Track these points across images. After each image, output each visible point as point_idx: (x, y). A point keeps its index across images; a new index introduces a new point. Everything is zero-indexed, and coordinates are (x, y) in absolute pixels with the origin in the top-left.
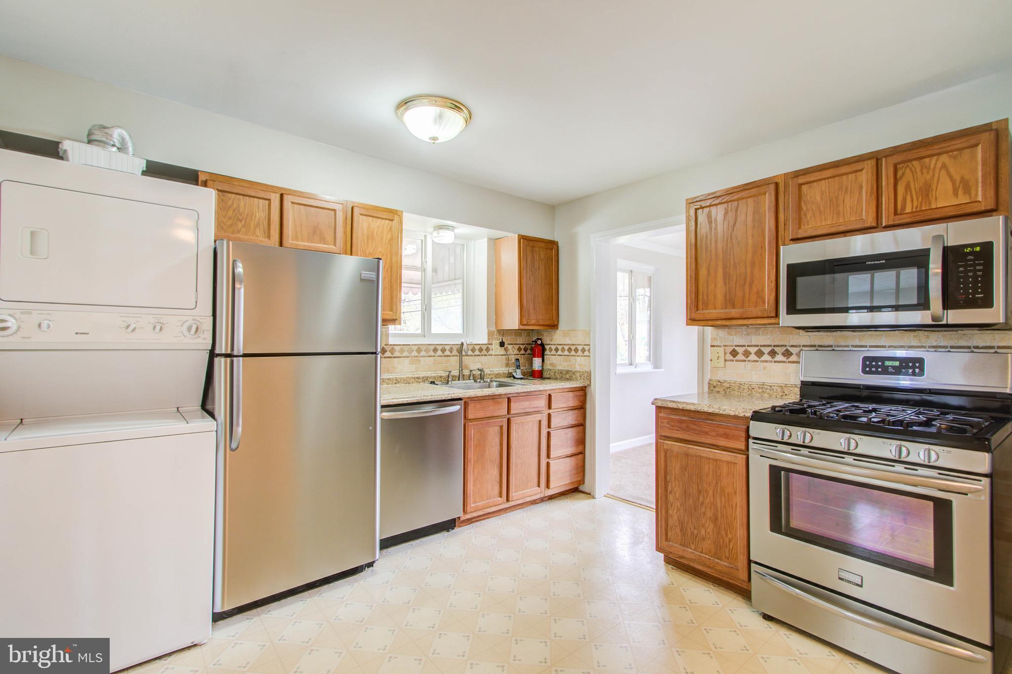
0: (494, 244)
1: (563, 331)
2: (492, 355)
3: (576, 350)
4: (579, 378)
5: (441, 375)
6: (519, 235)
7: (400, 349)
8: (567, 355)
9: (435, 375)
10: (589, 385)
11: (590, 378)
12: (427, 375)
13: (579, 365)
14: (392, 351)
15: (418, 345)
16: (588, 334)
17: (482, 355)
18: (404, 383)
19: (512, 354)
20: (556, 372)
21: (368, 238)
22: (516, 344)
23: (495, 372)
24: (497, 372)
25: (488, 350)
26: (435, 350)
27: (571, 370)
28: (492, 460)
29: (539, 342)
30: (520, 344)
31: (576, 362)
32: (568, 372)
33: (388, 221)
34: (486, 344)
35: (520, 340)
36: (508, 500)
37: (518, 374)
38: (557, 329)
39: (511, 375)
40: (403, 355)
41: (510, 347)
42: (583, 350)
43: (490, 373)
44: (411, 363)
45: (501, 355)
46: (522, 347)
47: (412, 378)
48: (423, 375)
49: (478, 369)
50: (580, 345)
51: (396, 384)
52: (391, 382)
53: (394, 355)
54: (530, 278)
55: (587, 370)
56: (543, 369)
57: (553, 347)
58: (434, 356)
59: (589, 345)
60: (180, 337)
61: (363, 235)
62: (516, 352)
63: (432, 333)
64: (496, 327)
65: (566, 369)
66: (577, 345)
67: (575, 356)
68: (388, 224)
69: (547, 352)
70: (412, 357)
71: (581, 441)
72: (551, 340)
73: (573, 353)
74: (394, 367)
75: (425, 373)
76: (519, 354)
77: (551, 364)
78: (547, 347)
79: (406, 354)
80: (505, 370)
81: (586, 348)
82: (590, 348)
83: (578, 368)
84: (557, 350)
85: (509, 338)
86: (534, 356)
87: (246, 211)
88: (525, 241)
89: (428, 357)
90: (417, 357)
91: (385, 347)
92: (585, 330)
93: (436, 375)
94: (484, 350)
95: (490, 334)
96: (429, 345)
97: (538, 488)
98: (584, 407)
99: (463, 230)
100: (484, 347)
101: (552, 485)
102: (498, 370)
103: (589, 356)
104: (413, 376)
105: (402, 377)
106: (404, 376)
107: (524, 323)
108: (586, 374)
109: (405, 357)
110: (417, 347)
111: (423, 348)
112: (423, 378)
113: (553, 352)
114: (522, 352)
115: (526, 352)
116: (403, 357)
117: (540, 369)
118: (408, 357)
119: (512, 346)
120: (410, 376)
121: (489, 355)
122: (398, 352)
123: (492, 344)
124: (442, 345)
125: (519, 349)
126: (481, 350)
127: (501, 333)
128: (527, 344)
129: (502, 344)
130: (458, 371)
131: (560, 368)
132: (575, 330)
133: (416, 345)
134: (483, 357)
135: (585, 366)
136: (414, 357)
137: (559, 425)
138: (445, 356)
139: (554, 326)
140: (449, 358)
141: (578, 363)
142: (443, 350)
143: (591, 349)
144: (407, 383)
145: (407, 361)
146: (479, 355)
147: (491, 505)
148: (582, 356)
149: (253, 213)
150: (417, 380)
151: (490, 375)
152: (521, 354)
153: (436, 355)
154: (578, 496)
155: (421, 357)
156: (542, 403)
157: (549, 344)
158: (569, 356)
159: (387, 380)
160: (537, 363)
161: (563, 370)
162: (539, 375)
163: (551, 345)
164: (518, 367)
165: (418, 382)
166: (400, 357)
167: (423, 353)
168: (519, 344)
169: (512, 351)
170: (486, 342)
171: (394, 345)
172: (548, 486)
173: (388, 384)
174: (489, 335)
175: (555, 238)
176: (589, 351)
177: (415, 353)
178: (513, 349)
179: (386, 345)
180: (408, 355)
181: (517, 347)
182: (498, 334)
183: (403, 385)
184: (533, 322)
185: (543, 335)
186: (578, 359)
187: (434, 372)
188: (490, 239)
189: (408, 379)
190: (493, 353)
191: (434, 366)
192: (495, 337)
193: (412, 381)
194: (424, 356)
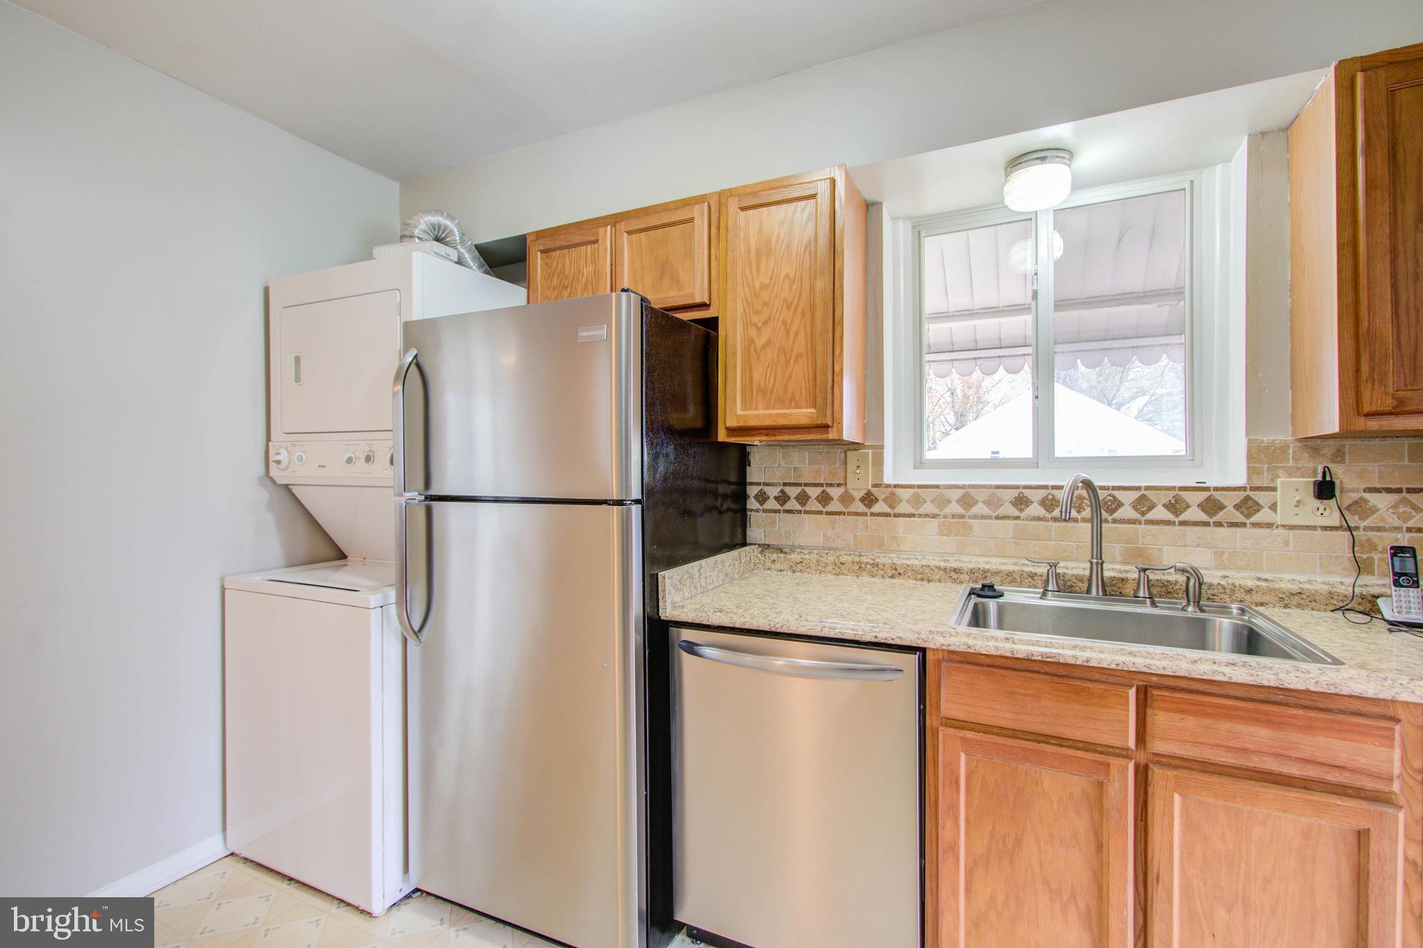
2: (1269, 525)
5: (1033, 570)
6: (1338, 64)
7: (914, 495)
9: (1011, 568)
12: (987, 567)
14: (892, 500)
15: (963, 487)
17: (1218, 524)
18: (916, 579)
19: (1391, 528)
21: (758, 255)
23: (1282, 585)
24: (1295, 588)
25: (1248, 506)
26: (1021, 502)
34: (1243, 489)
37: (1403, 606)
39: (1358, 606)
40: (922, 510)
43: (1250, 584)
44: (945, 531)
45: (1325, 528)
47: (939, 568)
48: (972, 566)
49: (1179, 569)
51: (892, 577)
52: (881, 572)
53: (896, 511)
58: (1017, 518)
60: (387, 469)
61: (749, 252)
63: (1057, 455)
64: (1294, 432)
70: (945, 517)
74: (895, 537)
75: (982, 560)
79: (928, 508)
85: (1371, 466)
89: (997, 518)
90: (962, 516)
91: (874, 490)
93: (1016, 568)
94: (1230, 508)
95: (1258, 455)
96: (998, 487)
100: (1230, 500)
102: (1302, 578)
104: (943, 564)
105: (908, 562)
106: (916, 562)
109: (927, 516)
110: (961, 492)
111: (981, 496)
112: (972, 571)
116: (920, 516)
118: (934, 516)
120: (932, 563)
121: (1255, 525)
122: (908, 501)
123: (1274, 489)
124: (1046, 487)
126: (1213, 506)
127: (1328, 451)
129: (1325, 490)
130: (1088, 565)
133: (957, 487)
134: (1228, 531)
136: (953, 516)
144: (922, 579)
145: (933, 525)
146: (1206, 524)
150: (955, 576)
151: (1250, 591)
153: (1022, 515)
155: (975, 517)
159: (868, 566)
164: (1407, 579)
165: (955, 581)
166: (913, 515)
167: (980, 509)
170: (1239, 478)
171: (896, 486)
173: (873, 576)
174: (1250, 457)
177: (955, 508)
179: (875, 486)
180: (936, 511)
182: (1306, 455)
183: (912, 582)
187: (1014, 561)
188: (1263, 134)
189: (927, 570)
190: (1278, 519)
191: (1016, 543)
192: (1291, 463)
193: (938, 577)
194: (983, 517)
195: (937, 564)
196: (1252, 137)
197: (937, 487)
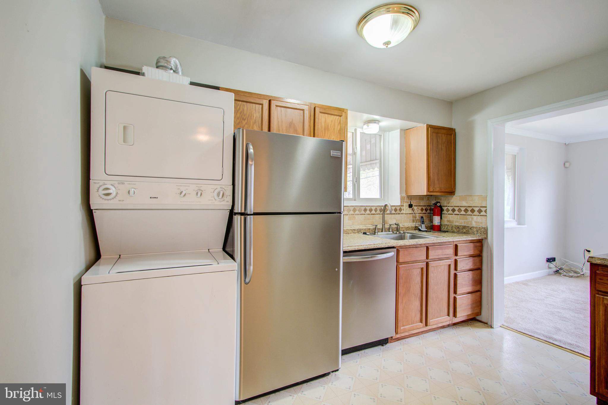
0: (405, 132)
1: (459, 196)
2: (403, 214)
3: (473, 211)
4: (476, 233)
5: (370, 228)
6: (427, 125)
8: (463, 215)
9: (366, 228)
10: (486, 238)
11: (487, 232)
12: (360, 228)
13: (476, 222)
16: (485, 198)
17: (397, 214)
18: (345, 234)
19: (417, 213)
20: (453, 227)
21: (325, 129)
22: (420, 206)
23: (406, 226)
25: (400, 210)
26: (365, 210)
27: (468, 226)
28: (415, 294)
29: (438, 205)
30: (423, 206)
31: (472, 220)
32: (464, 227)
33: (338, 117)
34: (399, 206)
35: (422, 203)
36: (426, 325)
37: (423, 228)
38: (454, 195)
39: (417, 228)
41: (415, 208)
42: (480, 211)
43: (402, 226)
44: (349, 219)
45: (410, 214)
46: (424, 208)
47: (350, 230)
48: (357, 228)
49: (395, 224)
50: (476, 207)
54: (435, 157)
55: (483, 227)
56: (441, 224)
57: (450, 208)
58: (365, 214)
59: (486, 207)
60: (212, 200)
61: (322, 127)
62: (420, 211)
63: (361, 197)
64: (406, 194)
65: (463, 225)
66: (474, 207)
67: (471, 215)
68: (339, 118)
69: (445, 212)
71: (478, 282)
72: (448, 203)
73: (469, 213)
75: (359, 226)
76: (421, 213)
77: (448, 221)
78: (445, 208)
80: (413, 225)
81: (483, 209)
82: (486, 209)
83: (474, 224)
84: (454, 210)
85: (415, 201)
86: (434, 215)
87: (248, 113)
88: (432, 129)
89: (361, 215)
90: (353, 215)
92: (482, 196)
94: (398, 210)
95: (402, 199)
96: (361, 206)
97: (448, 317)
98: (481, 255)
99: (386, 122)
100: (398, 208)
101: (458, 314)
102: (407, 224)
103: (486, 216)
104: (351, 228)
107: (431, 191)
108: (483, 230)
110: (353, 208)
111: (357, 208)
112: (358, 230)
113: (450, 212)
114: (424, 212)
115: (426, 212)
117: (439, 224)
119: (417, 207)
120: (349, 228)
121: (401, 214)
123: (403, 206)
124: (370, 206)
125: (422, 210)
126: (396, 210)
127: (410, 198)
128: (427, 206)
129: (410, 206)
130: (382, 225)
131: (457, 224)
132: (471, 196)
133: (352, 206)
134: (397, 215)
135: (481, 223)
136: (351, 215)
137: (463, 269)
138: (372, 214)
139: (452, 192)
140: (374, 215)
141: (475, 221)
142: (371, 210)
143: (488, 211)
144: (347, 233)
146: (395, 214)
147: (415, 328)
148: (479, 215)
149: (252, 114)
150: (354, 231)
151: (403, 228)
152: (423, 213)
153: (366, 214)
154: (477, 324)
155: (356, 215)
156: (451, 251)
157: (446, 206)
158: (465, 215)
160: (436, 220)
161: (460, 226)
162: (438, 229)
163: (448, 206)
164: (423, 222)
165: (354, 233)
167: (357, 212)
168: (421, 206)
169: (417, 210)
170: (399, 204)
172: (455, 315)
174: (401, 199)
175: (453, 126)
176: (486, 211)
177: (352, 212)
178: (418, 209)
180: (347, 213)
181: (420, 208)
182: (407, 199)
184: (437, 189)
185: (441, 199)
186: (475, 217)
187: (365, 226)
188: (402, 130)
189: (348, 230)
190: (404, 212)
191: (364, 221)
192: (406, 201)
193: (350, 232)
194: (358, 215)
195: (350, 229)
196: (400, 129)
197: (348, 206)
